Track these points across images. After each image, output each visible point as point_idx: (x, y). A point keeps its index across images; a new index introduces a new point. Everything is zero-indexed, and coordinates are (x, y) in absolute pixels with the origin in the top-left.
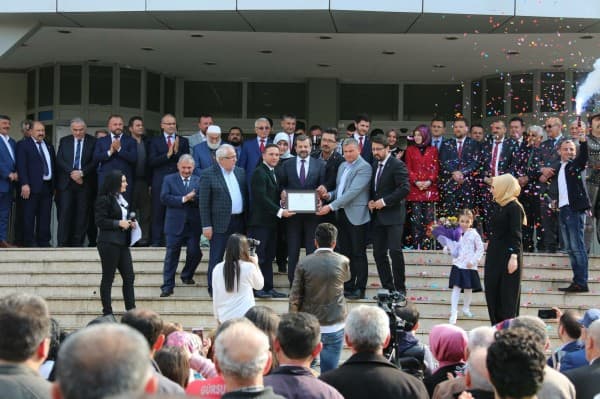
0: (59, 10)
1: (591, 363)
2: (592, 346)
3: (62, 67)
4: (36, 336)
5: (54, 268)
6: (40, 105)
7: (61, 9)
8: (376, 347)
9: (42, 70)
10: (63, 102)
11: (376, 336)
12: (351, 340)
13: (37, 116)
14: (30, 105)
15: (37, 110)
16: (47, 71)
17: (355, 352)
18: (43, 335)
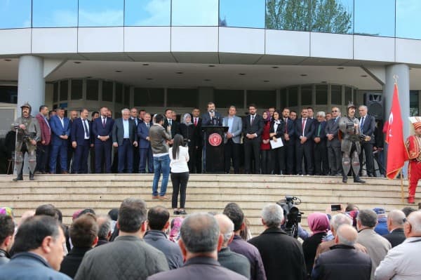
0: (79, 51)
1: (391, 232)
2: (391, 224)
3: (72, 81)
4: (140, 219)
5: (77, 184)
6: (61, 100)
7: (80, 51)
8: (278, 224)
9: (61, 82)
10: (73, 98)
11: (278, 219)
12: (265, 221)
13: (59, 106)
14: (55, 99)
15: (59, 102)
16: (64, 83)
17: (267, 228)
18: (144, 218)
